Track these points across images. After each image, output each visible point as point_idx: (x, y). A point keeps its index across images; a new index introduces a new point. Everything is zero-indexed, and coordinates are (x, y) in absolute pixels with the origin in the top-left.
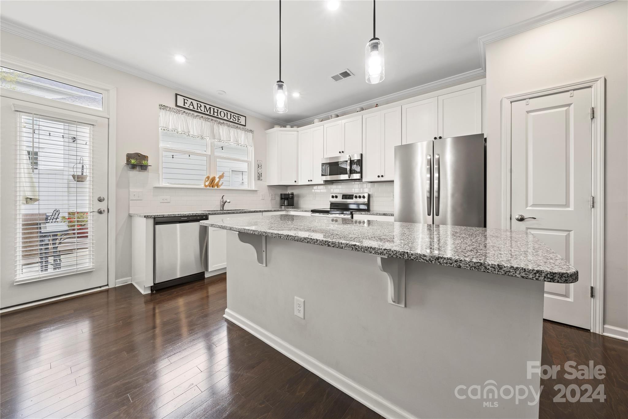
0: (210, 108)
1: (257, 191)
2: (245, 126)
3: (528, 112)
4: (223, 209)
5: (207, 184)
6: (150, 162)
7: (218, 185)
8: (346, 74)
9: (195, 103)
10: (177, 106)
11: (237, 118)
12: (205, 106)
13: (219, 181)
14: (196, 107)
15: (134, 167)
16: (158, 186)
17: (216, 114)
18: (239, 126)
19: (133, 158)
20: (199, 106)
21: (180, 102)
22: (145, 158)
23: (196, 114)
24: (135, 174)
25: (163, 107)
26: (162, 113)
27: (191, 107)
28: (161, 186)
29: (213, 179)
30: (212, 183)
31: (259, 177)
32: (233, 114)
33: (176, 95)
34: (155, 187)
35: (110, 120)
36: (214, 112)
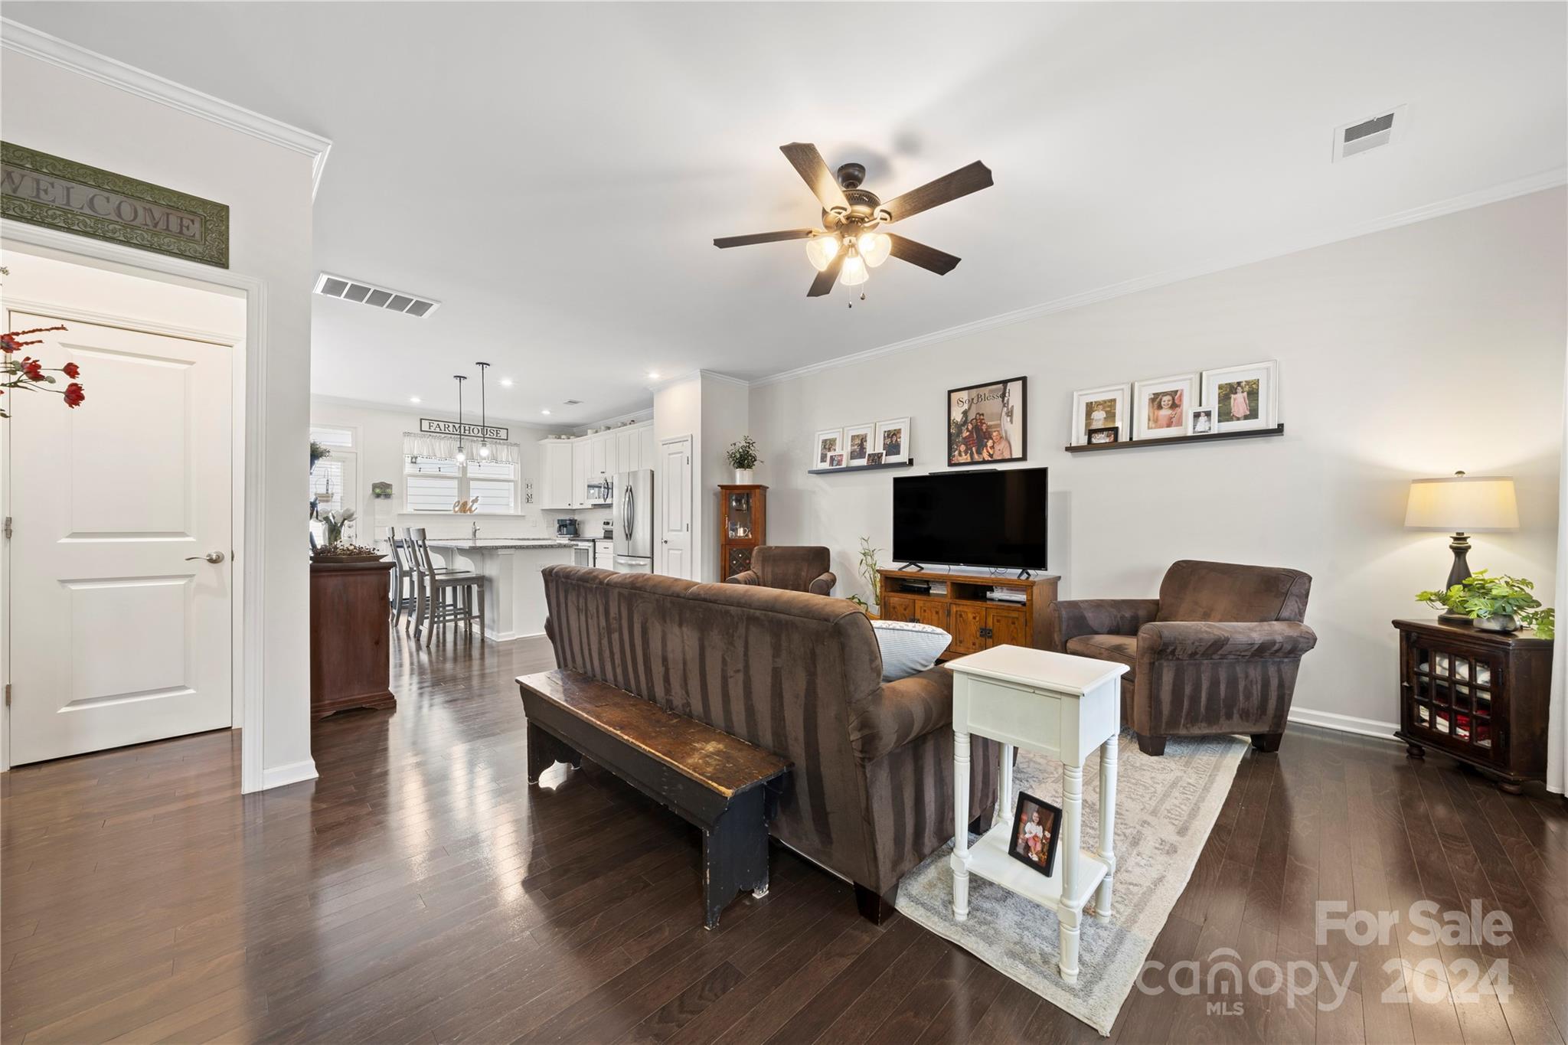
0: (460, 427)
1: (524, 516)
2: (507, 440)
3: (670, 454)
4: (475, 536)
5: (457, 509)
6: (395, 491)
7: (470, 509)
8: (572, 402)
9: (442, 425)
10: (421, 431)
11: (495, 433)
12: (454, 426)
13: (472, 506)
14: (443, 429)
15: (378, 496)
16: (401, 513)
17: (467, 432)
18: (498, 441)
19: (378, 487)
20: (447, 426)
21: (425, 425)
22: (389, 486)
23: (443, 435)
24: (381, 501)
25: (407, 434)
26: (407, 440)
27: (438, 430)
28: (405, 512)
29: (465, 504)
30: (464, 508)
31: (529, 499)
32: (489, 429)
33: (421, 419)
34: (399, 515)
35: (358, 454)
36: (465, 430)
